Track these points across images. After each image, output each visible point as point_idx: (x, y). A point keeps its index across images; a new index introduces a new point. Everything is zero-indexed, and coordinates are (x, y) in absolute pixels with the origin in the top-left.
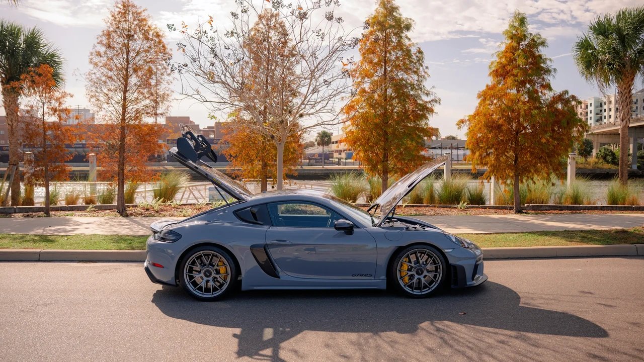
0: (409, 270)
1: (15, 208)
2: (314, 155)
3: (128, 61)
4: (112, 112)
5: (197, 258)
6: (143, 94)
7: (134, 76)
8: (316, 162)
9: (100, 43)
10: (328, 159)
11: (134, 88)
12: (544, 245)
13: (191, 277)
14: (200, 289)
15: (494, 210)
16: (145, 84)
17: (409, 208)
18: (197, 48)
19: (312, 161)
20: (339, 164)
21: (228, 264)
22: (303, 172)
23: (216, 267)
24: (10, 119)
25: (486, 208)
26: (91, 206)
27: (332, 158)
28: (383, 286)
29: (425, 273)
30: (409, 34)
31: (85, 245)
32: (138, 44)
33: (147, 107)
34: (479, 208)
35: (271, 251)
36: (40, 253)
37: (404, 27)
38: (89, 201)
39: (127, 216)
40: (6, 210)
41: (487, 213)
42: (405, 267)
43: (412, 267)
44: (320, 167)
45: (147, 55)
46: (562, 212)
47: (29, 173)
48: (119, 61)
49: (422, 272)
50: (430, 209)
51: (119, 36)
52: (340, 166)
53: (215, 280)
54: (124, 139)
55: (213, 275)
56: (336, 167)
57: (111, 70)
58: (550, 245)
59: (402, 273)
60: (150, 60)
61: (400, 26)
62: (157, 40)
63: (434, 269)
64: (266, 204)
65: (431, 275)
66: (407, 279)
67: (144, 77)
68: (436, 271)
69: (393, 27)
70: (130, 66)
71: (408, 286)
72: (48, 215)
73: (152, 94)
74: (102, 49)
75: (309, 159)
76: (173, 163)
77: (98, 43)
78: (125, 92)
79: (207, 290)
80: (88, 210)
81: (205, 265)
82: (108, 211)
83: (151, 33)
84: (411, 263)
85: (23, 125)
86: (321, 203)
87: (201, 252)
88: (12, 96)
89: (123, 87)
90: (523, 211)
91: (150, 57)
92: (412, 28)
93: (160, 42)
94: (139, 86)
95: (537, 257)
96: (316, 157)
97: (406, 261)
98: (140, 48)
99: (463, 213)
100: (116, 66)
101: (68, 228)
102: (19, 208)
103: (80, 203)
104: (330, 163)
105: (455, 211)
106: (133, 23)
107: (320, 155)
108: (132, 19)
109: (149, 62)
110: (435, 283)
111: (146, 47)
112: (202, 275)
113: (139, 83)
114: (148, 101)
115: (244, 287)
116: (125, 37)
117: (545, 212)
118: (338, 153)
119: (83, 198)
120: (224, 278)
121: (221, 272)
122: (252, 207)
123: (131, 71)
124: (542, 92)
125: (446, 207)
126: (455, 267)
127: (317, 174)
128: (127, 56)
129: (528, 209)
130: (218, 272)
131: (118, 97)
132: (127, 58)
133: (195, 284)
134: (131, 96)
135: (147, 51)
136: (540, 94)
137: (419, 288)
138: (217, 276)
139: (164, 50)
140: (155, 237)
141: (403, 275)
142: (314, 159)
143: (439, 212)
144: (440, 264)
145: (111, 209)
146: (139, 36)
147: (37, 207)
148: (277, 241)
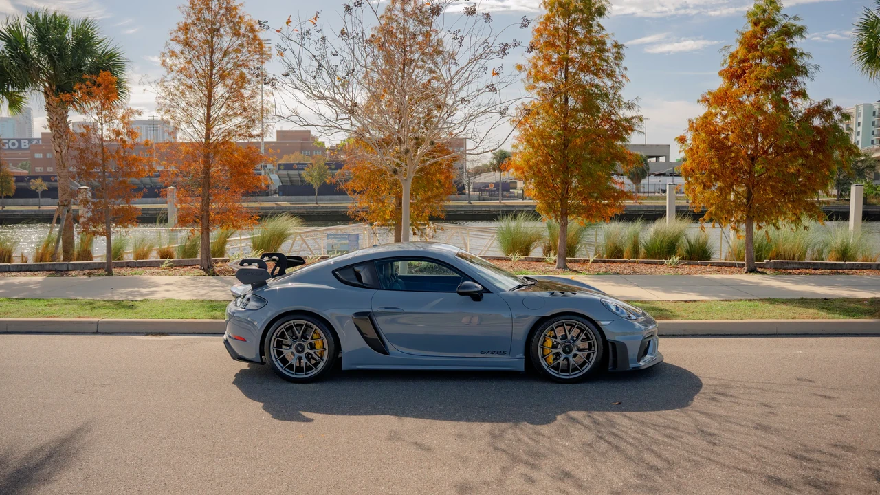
0: (554, 347)
1: (67, 265)
2: (487, 185)
3: (212, 65)
4: (192, 134)
5: (287, 330)
6: (233, 109)
7: (221, 85)
8: (491, 195)
9: (175, 39)
10: (508, 191)
11: (222, 101)
12: (761, 318)
13: (280, 353)
14: (291, 367)
15: (718, 268)
16: (236, 94)
17: (598, 264)
18: (296, 53)
19: (484, 193)
20: (523, 198)
21: (324, 337)
22: (471, 209)
23: (310, 341)
24: (58, 143)
25: (706, 266)
26: (167, 260)
27: (515, 188)
28: (521, 367)
29: (575, 351)
30: (601, 21)
31: (154, 313)
32: (226, 40)
33: (240, 127)
34: (698, 264)
35: (379, 321)
36: (98, 323)
37: (595, 12)
38: (166, 255)
39: (214, 274)
40: (56, 267)
41: (707, 272)
42: (549, 343)
43: (558, 343)
44: (496, 203)
45: (237, 57)
46: (817, 272)
47: (85, 217)
48: (201, 65)
49: (571, 350)
50: (627, 265)
51: (200, 31)
52: (525, 201)
53: (309, 357)
54: (208, 170)
55: (307, 350)
56: (520, 202)
57: (191, 77)
58: (769, 317)
59: (545, 350)
60: (241, 63)
61: (590, 9)
62: (252, 36)
63: (587, 347)
65: (582, 355)
66: (551, 358)
67: (235, 86)
68: (590, 349)
69: (581, 11)
70: (215, 71)
71: (553, 367)
72: (110, 274)
73: (245, 110)
74: (178, 48)
75: (481, 190)
76: (287, 197)
77: (173, 40)
78: (209, 106)
79: (299, 369)
80: (163, 266)
81: (297, 338)
82: (189, 267)
83: (243, 26)
84: (556, 338)
85: (76, 153)
87: (292, 322)
88: (59, 113)
89: (205, 99)
90: (759, 270)
91: (242, 58)
92: (606, 13)
93: (255, 38)
94: (227, 99)
95: (749, 334)
96: (492, 187)
97: (550, 336)
98: (228, 48)
99: (672, 272)
100: (197, 72)
101: (144, 290)
102: (73, 264)
103: (154, 256)
104: (510, 197)
105: (662, 268)
106: (219, 13)
107: (496, 185)
108: (217, 7)
109: (241, 66)
110: (587, 364)
111: (235, 45)
112: (293, 349)
113: (227, 95)
114: (240, 119)
115: (345, 366)
116: (208, 31)
117: (791, 271)
118: (522, 182)
119: (156, 250)
120: (321, 354)
121: (316, 347)
123: (216, 78)
124: (792, 102)
125: (651, 263)
126: (614, 344)
127: (492, 212)
128: (211, 57)
129: (769, 266)
130: (312, 347)
131: (199, 114)
132: (212, 61)
133: (284, 361)
134: (218, 111)
135: (238, 51)
136: (790, 105)
137: (566, 370)
138: (312, 352)
139: (261, 49)
140: (236, 303)
141: (545, 354)
142: (487, 191)
143: (638, 270)
144: (595, 339)
145: (193, 264)
146: (226, 30)
147: (95, 263)
148: (386, 308)
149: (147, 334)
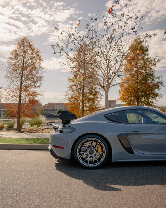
14: (87, 162)
21: (104, 146)
23: (96, 148)
26: (4, 128)
31: (6, 141)
55: (95, 152)
64: (123, 111)
79: (91, 162)
80: (3, 130)
81: (89, 147)
86: (154, 110)
87: (88, 139)
112: (88, 153)
115: (114, 160)
121: (99, 151)
122: (115, 113)
130: (97, 151)
145: (13, 130)
148: (133, 131)
149: (4, 149)
